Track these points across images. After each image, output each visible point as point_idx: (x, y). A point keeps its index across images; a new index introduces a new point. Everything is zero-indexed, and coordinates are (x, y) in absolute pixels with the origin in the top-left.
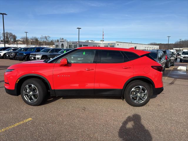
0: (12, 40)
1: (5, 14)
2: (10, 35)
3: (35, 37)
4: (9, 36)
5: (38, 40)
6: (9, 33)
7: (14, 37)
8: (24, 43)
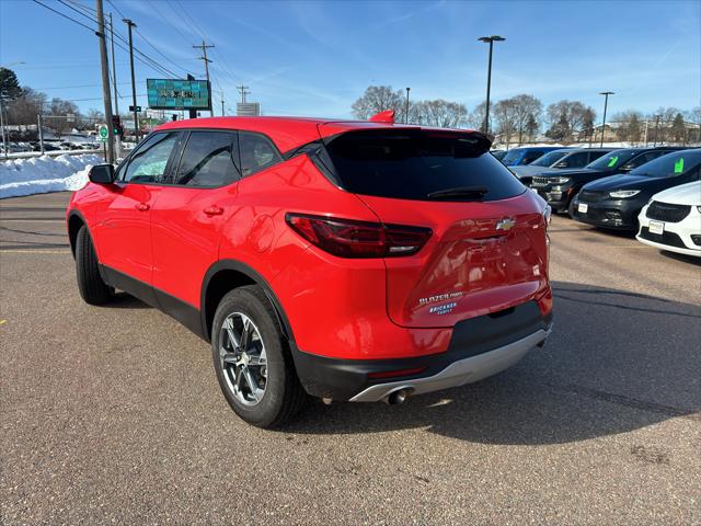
0: (579, 129)
1: (498, 39)
2: (573, 109)
3: (668, 110)
4: (568, 114)
5: (684, 119)
6: (568, 105)
7: (588, 117)
8: (622, 134)
